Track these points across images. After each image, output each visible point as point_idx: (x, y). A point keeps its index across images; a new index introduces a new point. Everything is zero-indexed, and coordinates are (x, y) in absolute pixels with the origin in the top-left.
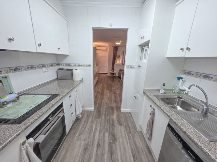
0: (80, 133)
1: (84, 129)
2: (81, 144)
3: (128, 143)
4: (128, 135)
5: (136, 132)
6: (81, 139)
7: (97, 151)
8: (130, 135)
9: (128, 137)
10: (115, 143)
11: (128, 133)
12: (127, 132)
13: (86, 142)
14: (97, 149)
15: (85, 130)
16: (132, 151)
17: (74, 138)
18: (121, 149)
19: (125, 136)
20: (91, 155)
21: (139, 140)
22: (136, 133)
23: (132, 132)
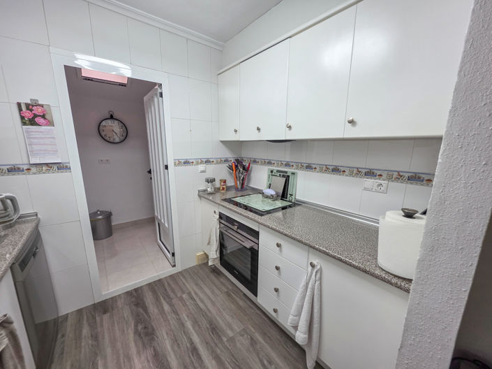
0: (256, 343)
1: (261, 361)
2: (232, 329)
6: (242, 335)
7: (191, 339)
13: (225, 339)
14: (193, 343)
15: (257, 360)
17: (253, 327)
20: (197, 328)
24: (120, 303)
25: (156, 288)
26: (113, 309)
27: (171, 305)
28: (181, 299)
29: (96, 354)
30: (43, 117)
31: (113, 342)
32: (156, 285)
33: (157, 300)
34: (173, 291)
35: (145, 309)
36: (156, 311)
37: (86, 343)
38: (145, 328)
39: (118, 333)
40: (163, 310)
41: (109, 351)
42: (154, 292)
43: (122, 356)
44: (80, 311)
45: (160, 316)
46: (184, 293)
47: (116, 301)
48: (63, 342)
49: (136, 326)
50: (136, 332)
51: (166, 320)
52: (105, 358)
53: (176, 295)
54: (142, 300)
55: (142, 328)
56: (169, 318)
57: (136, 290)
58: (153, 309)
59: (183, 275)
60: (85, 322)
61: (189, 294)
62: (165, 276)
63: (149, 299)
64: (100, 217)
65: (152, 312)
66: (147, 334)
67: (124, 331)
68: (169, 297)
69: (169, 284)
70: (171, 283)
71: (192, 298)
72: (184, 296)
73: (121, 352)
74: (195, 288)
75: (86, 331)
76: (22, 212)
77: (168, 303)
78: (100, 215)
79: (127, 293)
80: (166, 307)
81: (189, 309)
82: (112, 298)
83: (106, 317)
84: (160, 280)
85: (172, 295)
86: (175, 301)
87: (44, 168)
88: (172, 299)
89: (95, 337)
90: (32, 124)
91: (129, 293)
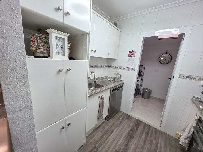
3: (107, 141)
4: (100, 147)
5: (89, 143)
8: (98, 146)
9: (101, 145)
10: (119, 150)
11: (97, 149)
12: (97, 151)
16: (110, 135)
18: (117, 142)
19: (103, 149)
21: (96, 136)
22: (91, 142)
23: (93, 146)
24: (133, 120)
25: (146, 127)
26: (130, 120)
27: (146, 138)
28: (152, 141)
29: (118, 126)
30: (133, 54)
31: (122, 128)
32: (147, 126)
33: (143, 131)
34: (151, 135)
35: (137, 129)
36: (139, 133)
37: (119, 121)
38: (132, 134)
39: (125, 127)
40: (142, 136)
41: (120, 128)
42: (144, 128)
43: (121, 133)
44: (124, 113)
45: (139, 137)
46: (155, 140)
47: (132, 119)
48: (116, 116)
49: (130, 131)
50: (129, 132)
51: (139, 140)
52: (118, 129)
53: (151, 137)
54: (139, 126)
55: (131, 133)
56: (141, 140)
57: (140, 121)
58: (139, 132)
59: (162, 134)
60: (122, 117)
61: (157, 143)
62: (153, 126)
63: (141, 128)
64: (147, 91)
65: (138, 132)
66: (130, 136)
67: (127, 128)
68: (148, 135)
69: (152, 131)
70: (154, 131)
71: (157, 146)
72: (154, 141)
73: (122, 132)
74: (162, 145)
75: (121, 119)
76: (122, 79)
77: (145, 136)
78: (147, 90)
79: (137, 119)
80: (143, 137)
81: (151, 148)
82: (132, 117)
83: (127, 120)
84: (150, 126)
85: (149, 135)
86: (148, 138)
87: (129, 69)
88: (148, 136)
89: (121, 122)
90: (130, 57)
91: (137, 120)
